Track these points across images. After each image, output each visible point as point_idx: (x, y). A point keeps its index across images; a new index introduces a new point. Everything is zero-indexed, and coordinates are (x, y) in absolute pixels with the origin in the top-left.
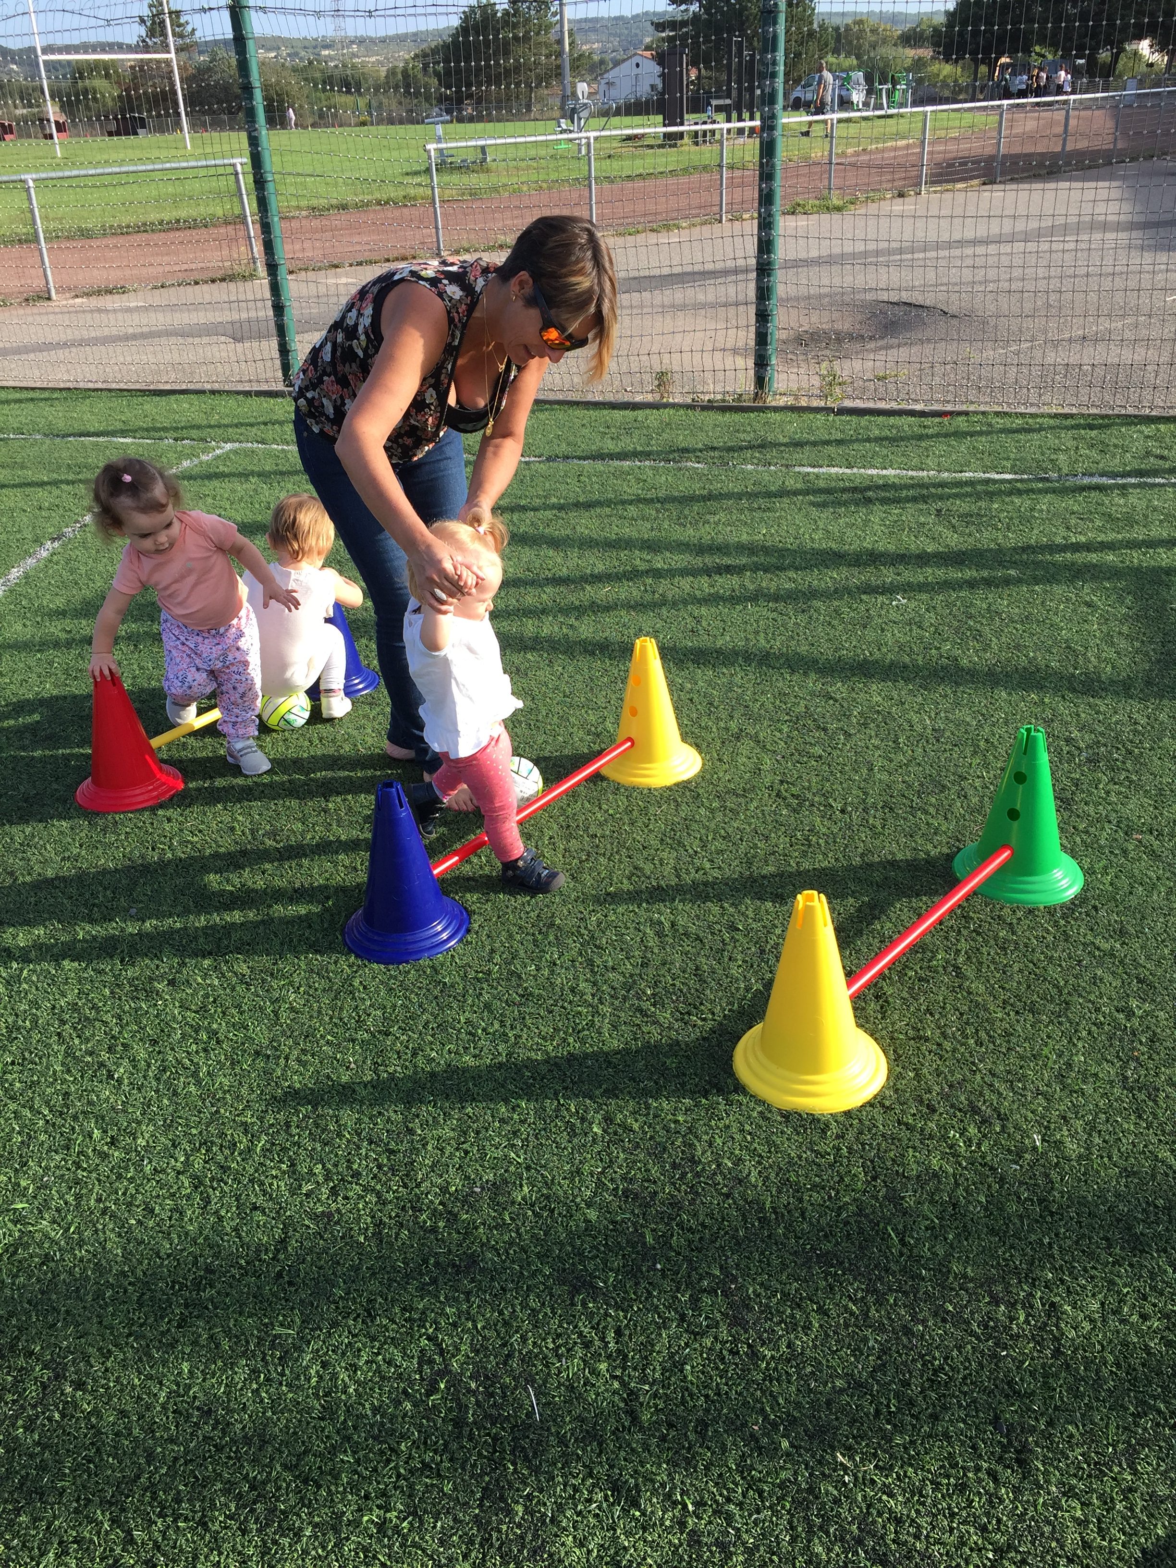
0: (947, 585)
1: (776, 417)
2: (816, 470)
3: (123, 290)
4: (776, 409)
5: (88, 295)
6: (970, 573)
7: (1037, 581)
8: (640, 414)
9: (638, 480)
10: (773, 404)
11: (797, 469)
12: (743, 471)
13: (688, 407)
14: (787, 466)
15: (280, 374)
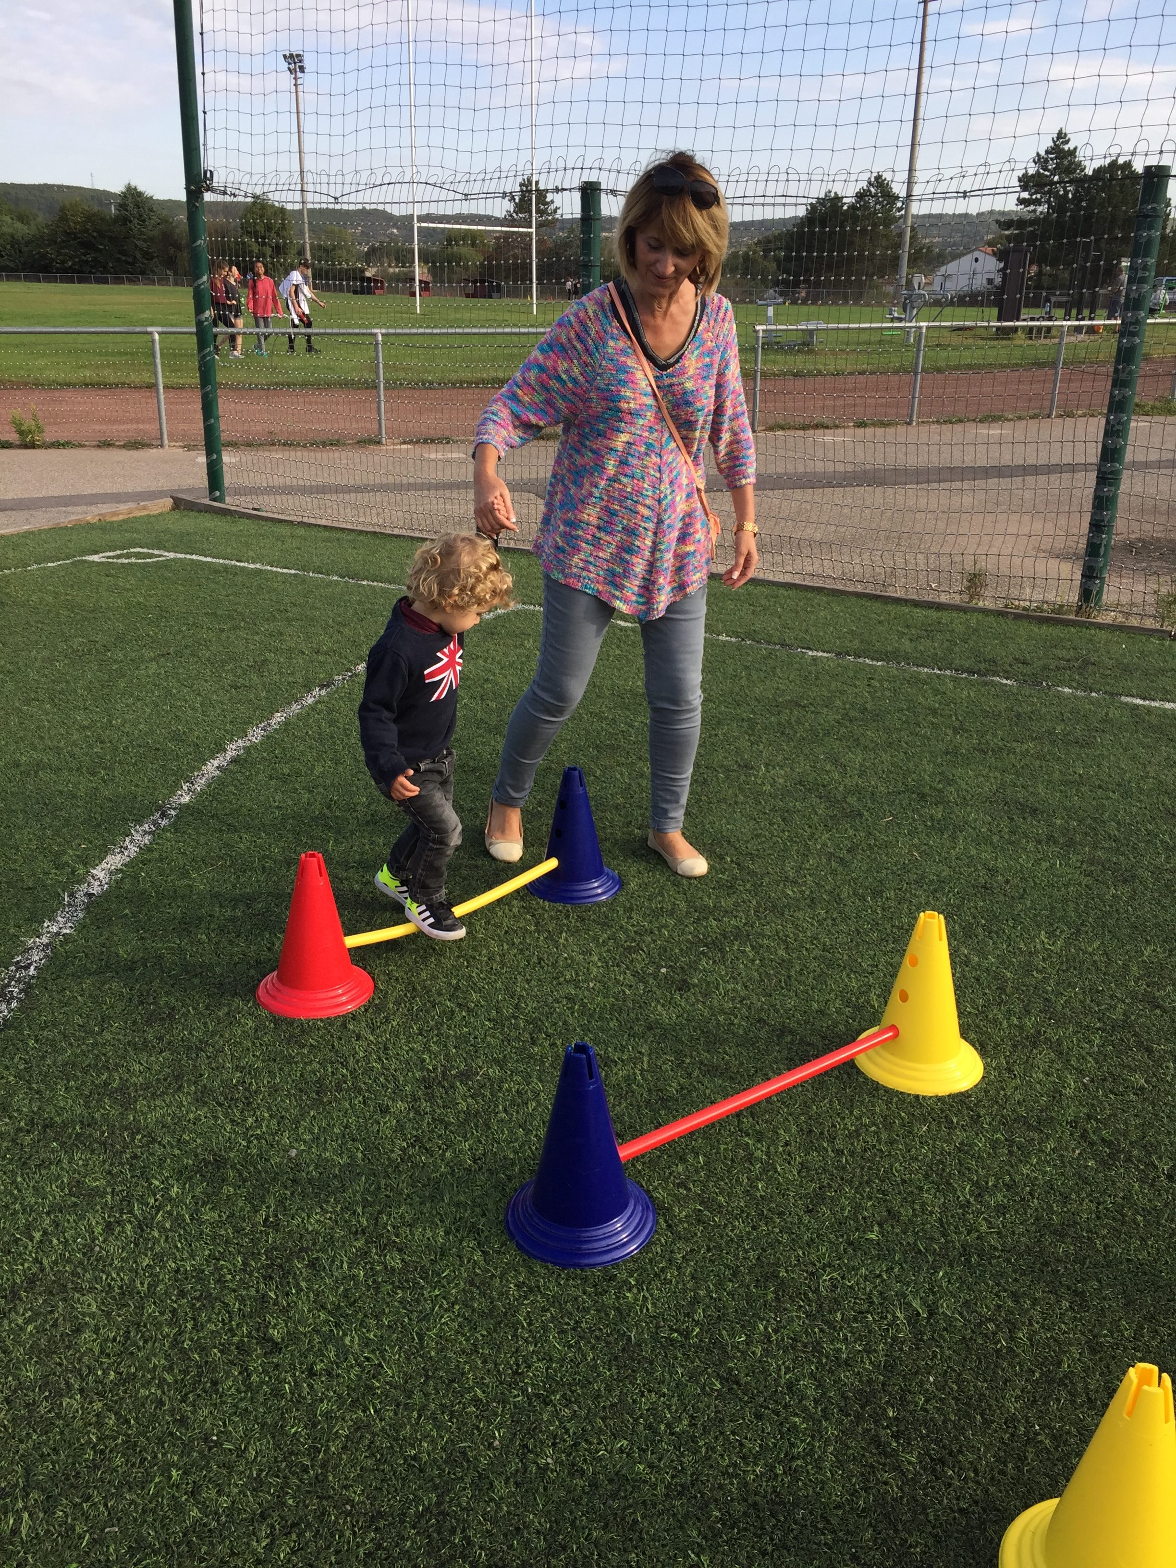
1: (1103, 635)
2: (1147, 703)
4: (1100, 627)
5: (414, 442)
8: (945, 616)
9: (936, 692)
10: (1099, 620)
11: (1125, 699)
12: (1059, 695)
13: (999, 614)
14: (1112, 694)
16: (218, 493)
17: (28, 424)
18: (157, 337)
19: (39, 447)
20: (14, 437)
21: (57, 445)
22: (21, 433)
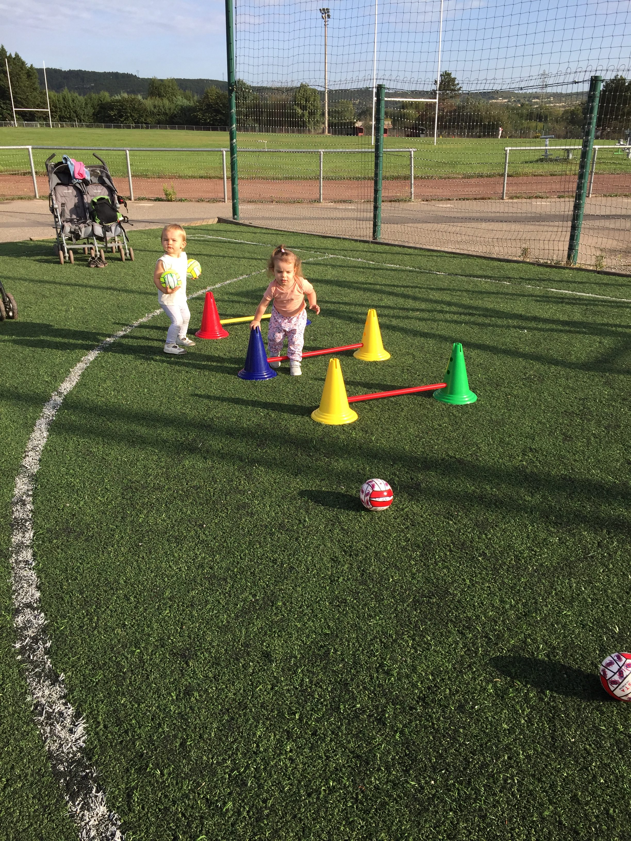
0: (552, 330)
2: (556, 290)
3: (351, 202)
5: (335, 202)
6: (567, 328)
7: (592, 334)
9: (475, 285)
10: (574, 267)
11: (549, 289)
12: (523, 287)
14: (545, 288)
15: (371, 234)
16: (236, 217)
17: (170, 191)
18: (225, 153)
19: (174, 201)
20: (164, 197)
21: (181, 200)
22: (166, 195)
